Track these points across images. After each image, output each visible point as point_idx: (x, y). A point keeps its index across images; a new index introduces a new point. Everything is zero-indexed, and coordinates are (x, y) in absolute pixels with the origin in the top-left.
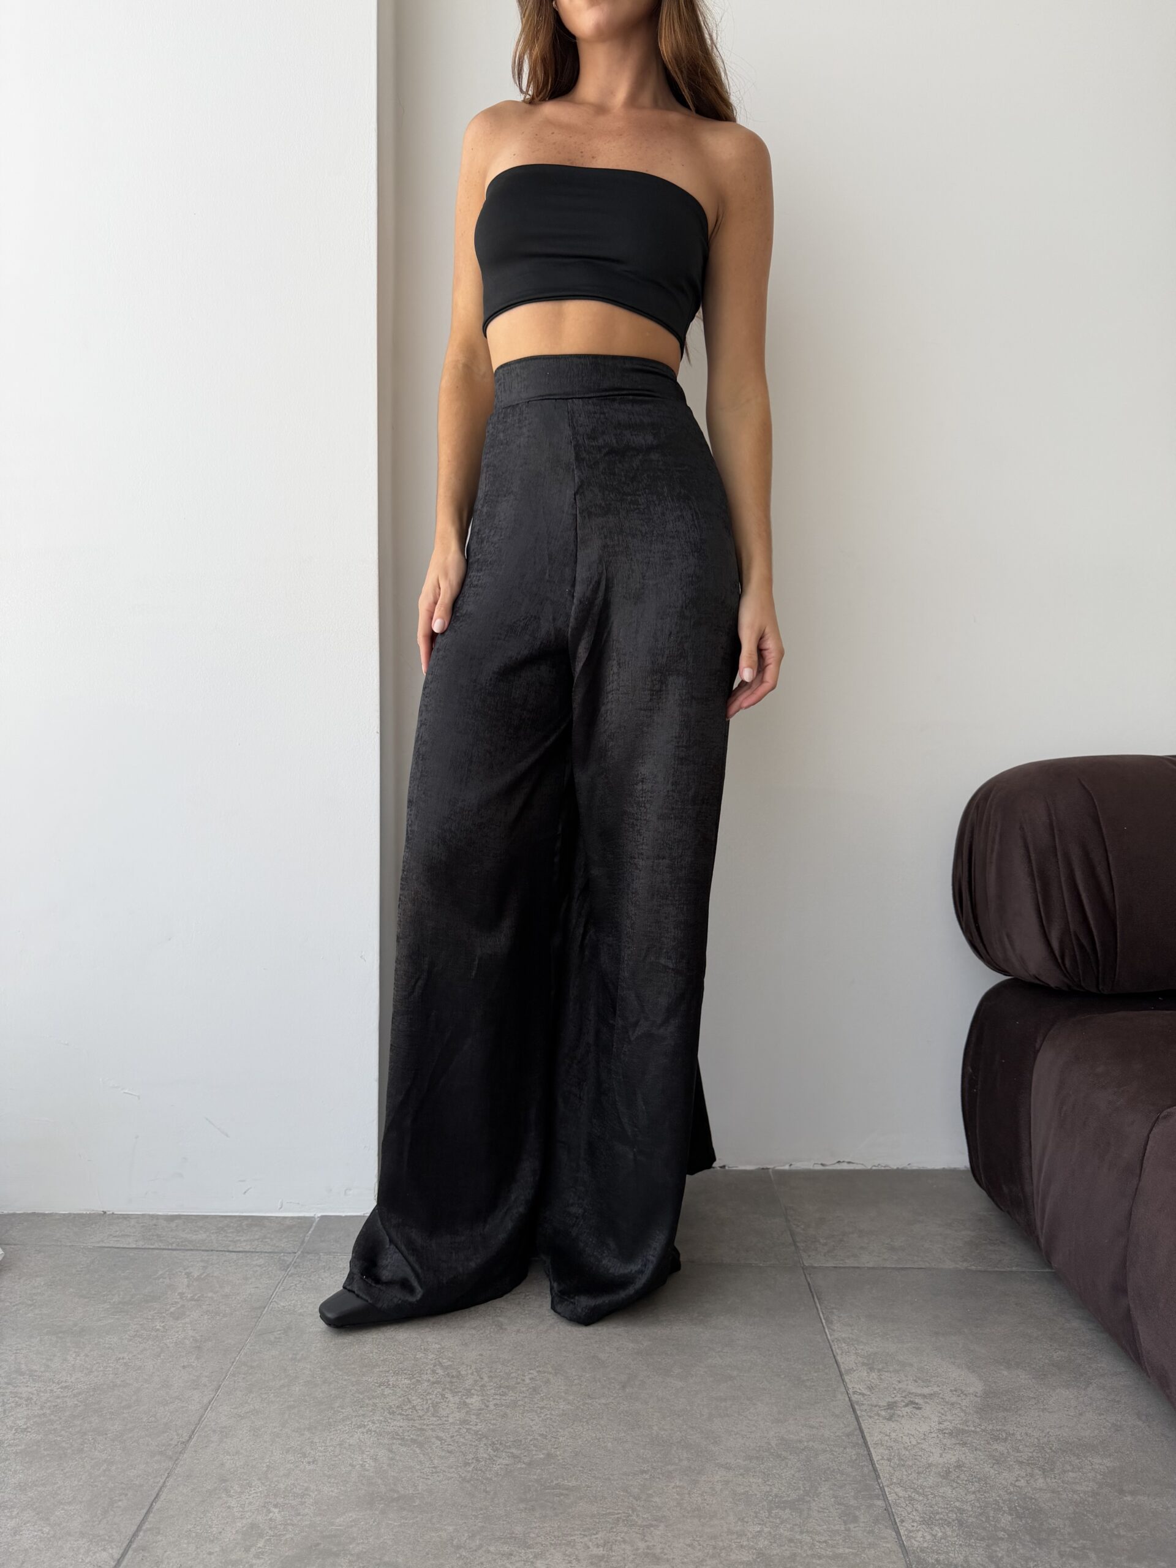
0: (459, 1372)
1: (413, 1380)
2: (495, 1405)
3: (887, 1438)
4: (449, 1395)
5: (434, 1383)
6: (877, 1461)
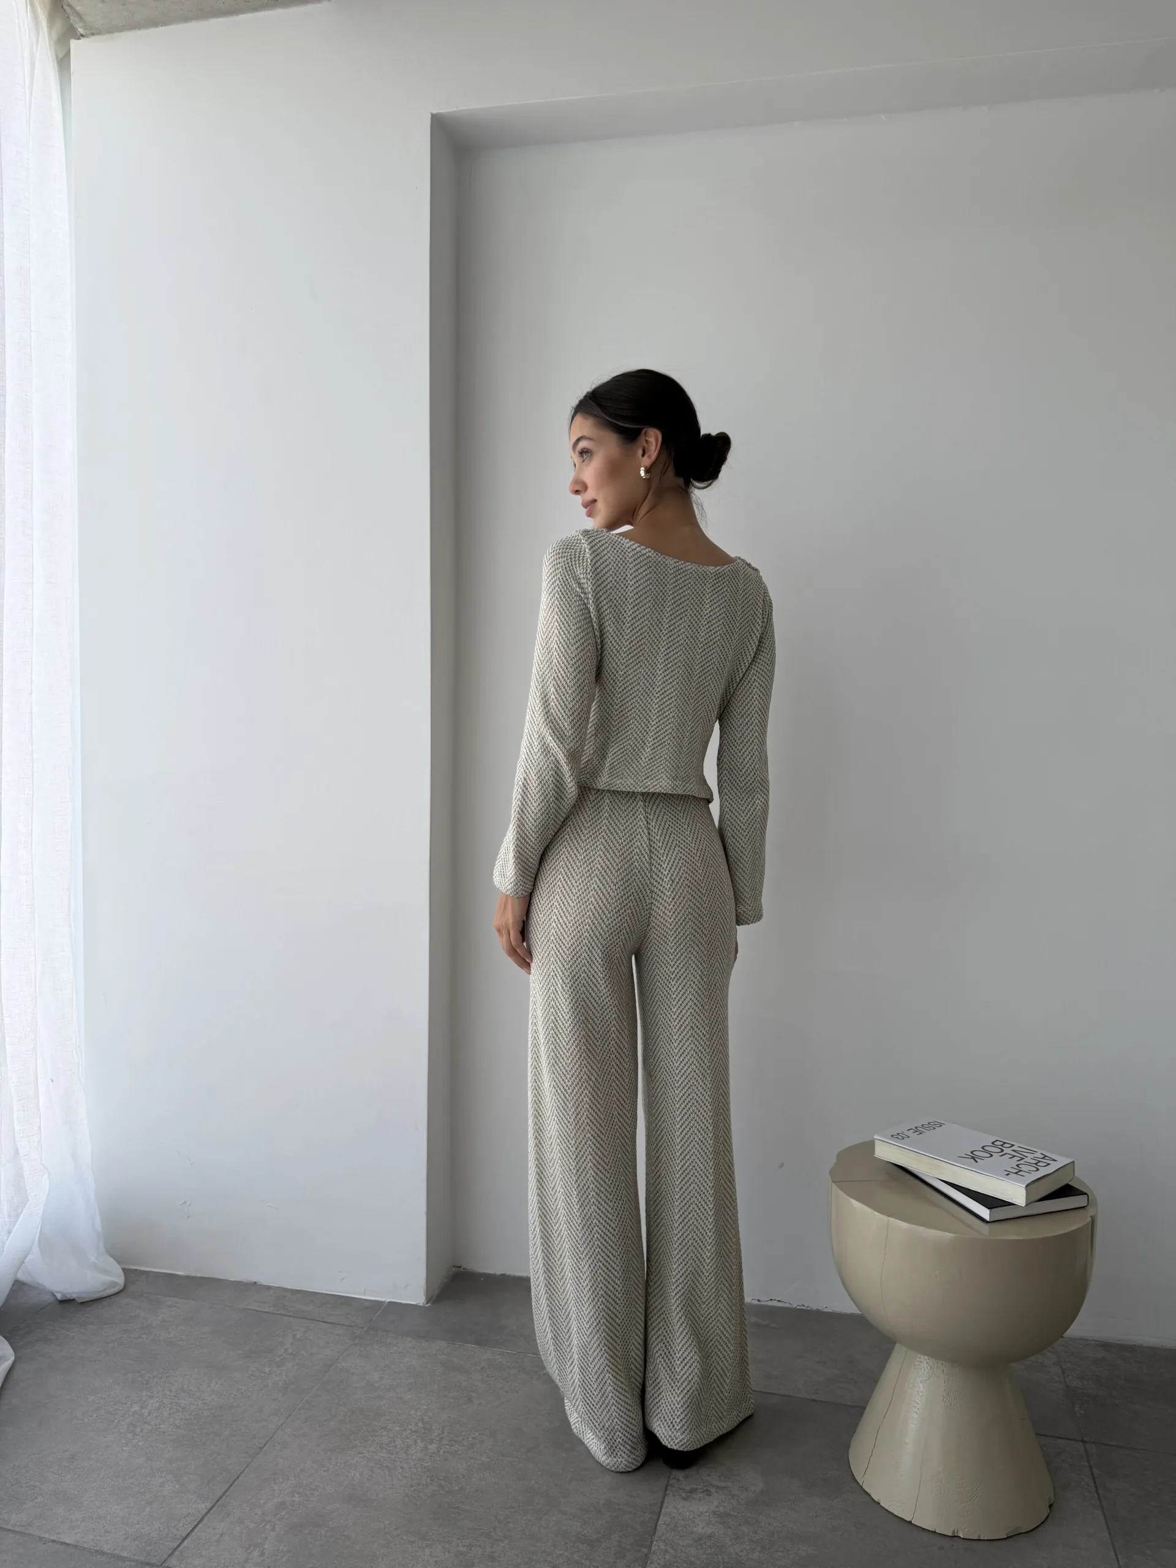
0: (432, 1427)
3: (676, 1511)
4: (419, 1441)
5: (414, 1432)
6: (660, 1524)
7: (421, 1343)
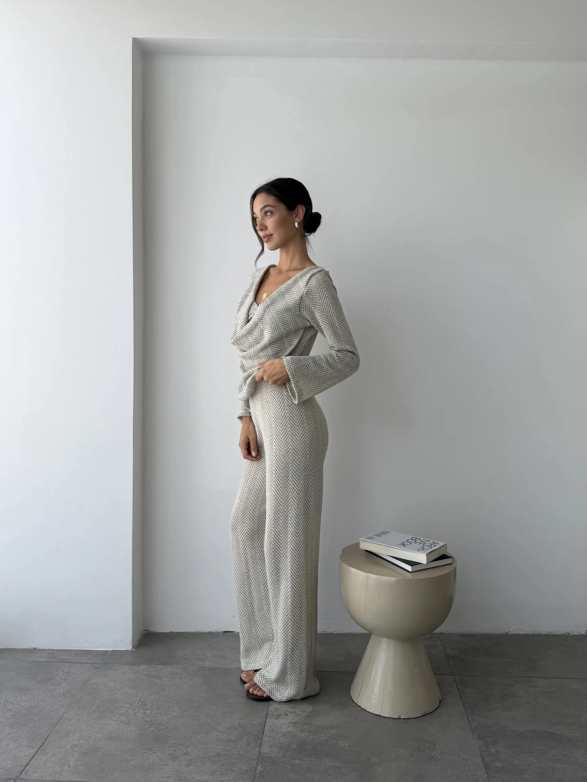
0: (146, 703)
1: (131, 706)
2: (154, 713)
3: (272, 724)
4: (141, 710)
5: (137, 706)
6: (266, 730)
7: (133, 667)
